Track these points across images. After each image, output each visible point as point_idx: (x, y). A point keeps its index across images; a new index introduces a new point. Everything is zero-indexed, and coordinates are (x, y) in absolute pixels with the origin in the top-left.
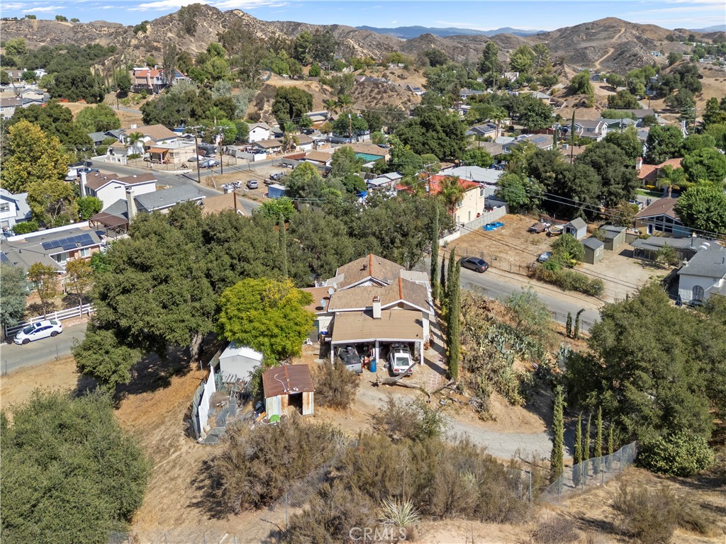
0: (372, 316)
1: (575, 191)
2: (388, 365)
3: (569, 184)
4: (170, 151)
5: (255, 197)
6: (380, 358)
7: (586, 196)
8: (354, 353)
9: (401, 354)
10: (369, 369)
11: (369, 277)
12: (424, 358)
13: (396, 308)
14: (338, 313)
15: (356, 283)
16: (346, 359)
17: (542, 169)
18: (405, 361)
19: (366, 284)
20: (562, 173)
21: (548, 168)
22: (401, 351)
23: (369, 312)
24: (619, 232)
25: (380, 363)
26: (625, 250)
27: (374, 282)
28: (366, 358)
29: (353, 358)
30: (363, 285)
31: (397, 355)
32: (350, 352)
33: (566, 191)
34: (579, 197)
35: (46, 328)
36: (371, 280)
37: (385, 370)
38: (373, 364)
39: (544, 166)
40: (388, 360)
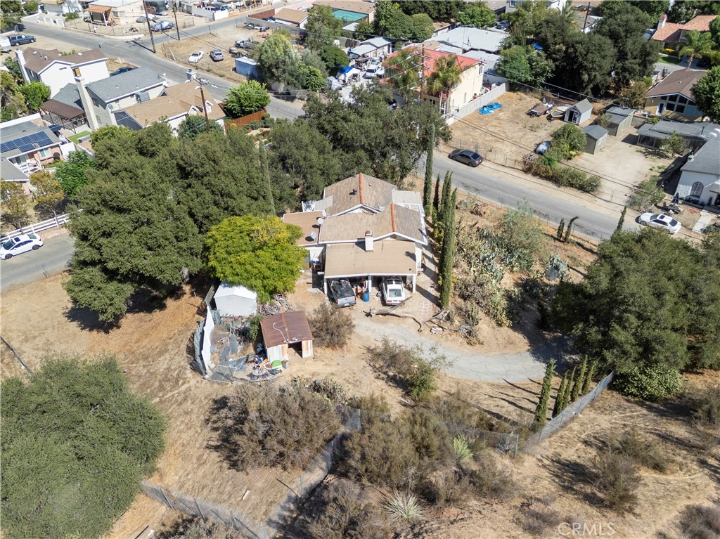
0: (364, 249)
1: (585, 68)
2: (380, 295)
3: (580, 59)
4: (113, 9)
5: (223, 72)
6: (373, 286)
7: (597, 74)
8: (347, 285)
9: (394, 286)
10: (362, 298)
11: (360, 205)
12: (417, 285)
13: (389, 239)
14: (329, 245)
15: (347, 211)
16: (339, 292)
17: (551, 40)
18: (398, 293)
19: (357, 211)
20: (573, 46)
21: (558, 39)
22: (394, 282)
23: (361, 244)
24: (626, 116)
25: (373, 291)
26: (630, 135)
27: (365, 209)
28: (359, 287)
29: (347, 291)
30: (353, 212)
31: (389, 287)
32: (343, 285)
33: (575, 67)
34: (589, 75)
35: (26, 243)
36: (362, 207)
37: (378, 299)
38: (366, 295)
39: (555, 36)
40: (380, 289)
